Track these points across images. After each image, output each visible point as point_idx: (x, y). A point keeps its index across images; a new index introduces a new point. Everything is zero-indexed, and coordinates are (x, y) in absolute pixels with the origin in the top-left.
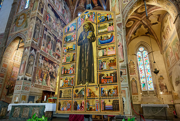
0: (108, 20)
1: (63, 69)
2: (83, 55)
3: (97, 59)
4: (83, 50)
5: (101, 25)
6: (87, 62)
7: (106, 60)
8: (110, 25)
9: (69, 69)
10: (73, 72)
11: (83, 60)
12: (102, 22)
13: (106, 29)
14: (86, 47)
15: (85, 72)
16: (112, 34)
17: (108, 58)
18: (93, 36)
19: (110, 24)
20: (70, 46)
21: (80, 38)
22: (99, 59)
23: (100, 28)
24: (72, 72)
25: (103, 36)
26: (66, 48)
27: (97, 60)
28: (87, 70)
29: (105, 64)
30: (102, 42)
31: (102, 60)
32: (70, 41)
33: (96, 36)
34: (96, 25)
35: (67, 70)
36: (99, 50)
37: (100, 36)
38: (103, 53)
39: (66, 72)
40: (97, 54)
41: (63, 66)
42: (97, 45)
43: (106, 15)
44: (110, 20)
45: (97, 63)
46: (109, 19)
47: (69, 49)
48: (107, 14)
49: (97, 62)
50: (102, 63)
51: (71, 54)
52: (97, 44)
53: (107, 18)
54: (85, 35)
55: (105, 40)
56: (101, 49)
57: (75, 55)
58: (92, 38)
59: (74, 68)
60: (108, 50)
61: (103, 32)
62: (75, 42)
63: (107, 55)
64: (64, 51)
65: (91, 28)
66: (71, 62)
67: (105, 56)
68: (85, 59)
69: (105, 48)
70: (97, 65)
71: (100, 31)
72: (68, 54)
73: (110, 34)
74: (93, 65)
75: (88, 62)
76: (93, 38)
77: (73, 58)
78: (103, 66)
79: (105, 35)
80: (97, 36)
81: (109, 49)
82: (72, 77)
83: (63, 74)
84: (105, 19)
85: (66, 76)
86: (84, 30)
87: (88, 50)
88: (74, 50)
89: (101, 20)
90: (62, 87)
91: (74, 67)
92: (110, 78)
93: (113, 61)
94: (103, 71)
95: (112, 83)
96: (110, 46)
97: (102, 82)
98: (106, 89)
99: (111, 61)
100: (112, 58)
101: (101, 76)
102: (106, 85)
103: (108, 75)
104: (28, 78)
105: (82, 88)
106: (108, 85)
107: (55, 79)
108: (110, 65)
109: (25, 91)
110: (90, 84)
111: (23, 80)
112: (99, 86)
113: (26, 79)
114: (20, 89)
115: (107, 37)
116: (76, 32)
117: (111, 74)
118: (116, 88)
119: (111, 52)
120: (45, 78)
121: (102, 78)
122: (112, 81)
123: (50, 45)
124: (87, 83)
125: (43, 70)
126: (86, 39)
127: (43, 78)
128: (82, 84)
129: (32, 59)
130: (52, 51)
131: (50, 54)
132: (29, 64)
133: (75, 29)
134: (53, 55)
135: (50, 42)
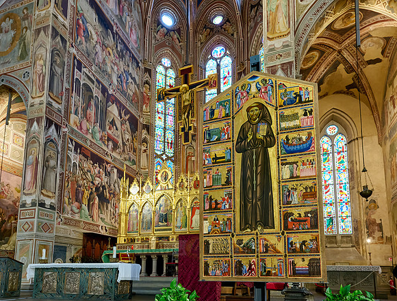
0: (301, 101)
1: (207, 200)
2: (249, 173)
3: (279, 182)
4: (249, 162)
5: (287, 112)
6: (258, 188)
7: (297, 185)
8: (305, 114)
9: (220, 200)
10: (230, 205)
11: (249, 183)
12: (288, 104)
13: (297, 122)
14: (254, 157)
15: (254, 207)
16: (310, 134)
17: (301, 182)
18: (270, 134)
19: (306, 110)
20: (219, 150)
21: (241, 136)
22: (283, 184)
23: (283, 118)
24: (227, 206)
25: (291, 136)
26: (209, 156)
27: (279, 186)
28: (259, 203)
29: (296, 193)
30: (288, 149)
31: (290, 185)
32: (217, 140)
33: (275, 134)
34: (276, 109)
35: (216, 201)
36: (283, 164)
37: (285, 135)
38: (292, 172)
39: (214, 206)
40: (279, 173)
41: (206, 193)
42: (278, 154)
43: (297, 90)
44: (305, 102)
45: (280, 191)
46: (303, 100)
47: (216, 158)
48: (300, 89)
49: (279, 188)
50: (289, 191)
51: (223, 170)
52: (278, 151)
53: (300, 96)
54: (252, 131)
55: (294, 145)
56: (287, 164)
57: (232, 173)
58: (268, 139)
59: (230, 198)
60: (301, 167)
61: (290, 128)
62: (230, 145)
63: (299, 177)
64: (206, 162)
65: (265, 117)
66: (223, 185)
67: (295, 178)
68: (255, 182)
69: (296, 163)
70: (280, 194)
71: (284, 125)
72: (215, 169)
73: (306, 133)
74: (270, 194)
75: (260, 187)
76: (270, 140)
77: (228, 178)
78: (290, 198)
79: (295, 135)
80: (278, 134)
81: (303, 165)
82: (229, 215)
83: (207, 210)
84: (296, 98)
85: (216, 214)
86: (250, 119)
87: (260, 164)
88: (229, 161)
89: (285, 99)
90: (209, 233)
91: (230, 196)
92: (305, 221)
93: (311, 188)
94: (290, 207)
95: (308, 229)
96: (305, 158)
97: (290, 227)
98: (296, 239)
99: (306, 188)
100: (310, 183)
101: (287, 216)
102: (297, 233)
103: (300, 214)
104: (48, 202)
105: (250, 237)
106: (300, 232)
107: (109, 205)
108: (305, 196)
109: (44, 234)
110: (266, 231)
111: (37, 208)
112: (283, 234)
113: (42, 205)
114: (32, 229)
115: (300, 139)
116: (230, 121)
117: (306, 213)
118: (316, 239)
119: (306, 172)
120: (85, 202)
121: (290, 219)
122: (309, 227)
123: (92, 112)
124: (259, 228)
125: (81, 182)
126: (254, 138)
127: (80, 202)
128: (249, 230)
129: (51, 152)
130: (97, 128)
131: (93, 137)
132: (46, 166)
133: (227, 115)
134: (101, 139)
135: (93, 103)
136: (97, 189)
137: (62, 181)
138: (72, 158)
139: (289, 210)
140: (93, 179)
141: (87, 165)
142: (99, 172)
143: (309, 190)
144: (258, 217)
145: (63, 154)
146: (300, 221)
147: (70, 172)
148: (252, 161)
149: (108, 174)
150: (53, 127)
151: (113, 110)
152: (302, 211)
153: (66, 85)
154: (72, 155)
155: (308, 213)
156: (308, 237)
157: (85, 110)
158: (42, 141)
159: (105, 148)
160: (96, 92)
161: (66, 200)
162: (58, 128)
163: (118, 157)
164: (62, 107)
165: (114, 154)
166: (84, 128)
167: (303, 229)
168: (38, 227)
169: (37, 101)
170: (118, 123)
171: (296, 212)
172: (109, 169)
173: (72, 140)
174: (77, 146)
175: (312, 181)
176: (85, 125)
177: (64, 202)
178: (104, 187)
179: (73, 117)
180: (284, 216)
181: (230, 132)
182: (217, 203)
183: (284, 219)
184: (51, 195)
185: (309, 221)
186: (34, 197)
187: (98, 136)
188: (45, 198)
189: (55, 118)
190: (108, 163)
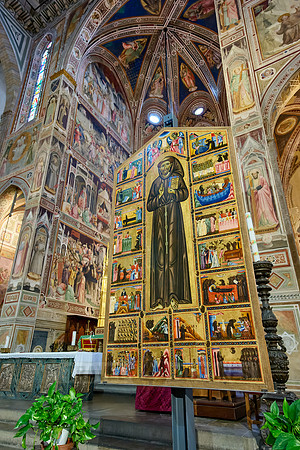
0: (214, 147)
1: (116, 269)
2: (160, 233)
3: (195, 241)
4: (160, 221)
5: (199, 161)
6: (170, 249)
7: (216, 243)
8: (220, 160)
9: (129, 269)
10: (139, 274)
11: (161, 245)
12: (201, 153)
13: (211, 170)
14: (166, 215)
15: (166, 275)
16: (227, 181)
17: (221, 238)
18: (182, 187)
19: (220, 155)
20: (130, 212)
21: (153, 192)
22: (199, 243)
23: (196, 167)
24: (136, 276)
25: (205, 185)
26: (120, 219)
27: (195, 245)
28: (171, 269)
29: (215, 253)
30: (203, 200)
31: (207, 243)
32: (129, 201)
33: (188, 186)
34: (188, 160)
35: (125, 270)
36: (198, 219)
37: (199, 185)
38: (209, 227)
39: (122, 277)
40: (194, 229)
41: (116, 262)
42: (192, 207)
43: (209, 137)
44: (219, 147)
45: (196, 253)
46: (217, 145)
47: (127, 220)
48: (213, 135)
49: (195, 249)
50: (207, 251)
51: (133, 233)
52: (192, 204)
53: (213, 143)
54: (164, 186)
55: (210, 195)
56: (203, 217)
57: (142, 235)
58: (181, 192)
59: (140, 265)
60: (220, 220)
61: (204, 177)
62: (141, 204)
63: (218, 232)
64: (117, 225)
65: (176, 170)
66: (133, 250)
67: (214, 233)
68: (167, 244)
69: (213, 215)
70: (196, 257)
71: (197, 175)
72: (125, 232)
73: (222, 179)
74: (184, 256)
75: (173, 250)
76: (183, 192)
77: (138, 242)
78: (209, 260)
79: (210, 183)
80: (191, 185)
81: (222, 217)
82: (138, 287)
83: (115, 282)
84: (208, 145)
85: (124, 287)
86: (161, 174)
87: (172, 221)
88: (140, 221)
89: (197, 148)
90: (115, 313)
91: (140, 263)
92: (230, 290)
93: (234, 245)
94: (210, 272)
95: (236, 302)
96: (223, 209)
97: (211, 300)
98: (222, 318)
99: (228, 246)
100: (231, 239)
101: (207, 284)
102: (221, 308)
103: (223, 281)
104: (33, 284)
105: (162, 316)
106: (225, 307)
107: (97, 285)
108: (227, 256)
109: (25, 318)
110: (181, 307)
111: (21, 291)
112: (203, 310)
113: (27, 288)
114: (14, 314)
115: (216, 188)
116: (142, 179)
117: (231, 279)
118: (248, 317)
119: (226, 224)
120: (72, 282)
121: (210, 289)
122: (236, 298)
123: (83, 198)
124: (173, 304)
125: (68, 263)
126: (165, 194)
127: (67, 283)
128: (160, 307)
129: (42, 237)
130: (88, 212)
131: (84, 220)
132: (35, 250)
133: (139, 174)
134: (91, 221)
135: (85, 191)
136: (85, 269)
137: (49, 263)
138: (61, 241)
139: (210, 276)
140: (81, 259)
141: (76, 246)
142: (88, 252)
143: (231, 248)
144: (171, 288)
145: (52, 238)
146: (224, 291)
147: (58, 254)
148: (163, 220)
149: (96, 253)
150: (46, 214)
151: (104, 194)
152: (225, 276)
153: (61, 179)
154: (62, 238)
155: (234, 278)
156: (236, 314)
157: (77, 198)
158: (34, 227)
159: (95, 229)
160: (89, 182)
161: (52, 281)
162: (50, 214)
163: (108, 237)
164: (55, 197)
165: (103, 234)
166: (75, 213)
167: (229, 302)
168: (20, 310)
169: (35, 194)
170: (108, 206)
171: (217, 278)
172: (98, 248)
173: (62, 225)
174: (68, 229)
175: (234, 236)
176: (77, 210)
177: (50, 284)
178: (92, 267)
179: (65, 205)
180: (203, 284)
181: (142, 190)
182: (125, 273)
183: (203, 289)
184: (37, 277)
185: (236, 290)
186: (20, 280)
187: (88, 218)
188: (31, 281)
189: (48, 207)
190: (96, 243)
